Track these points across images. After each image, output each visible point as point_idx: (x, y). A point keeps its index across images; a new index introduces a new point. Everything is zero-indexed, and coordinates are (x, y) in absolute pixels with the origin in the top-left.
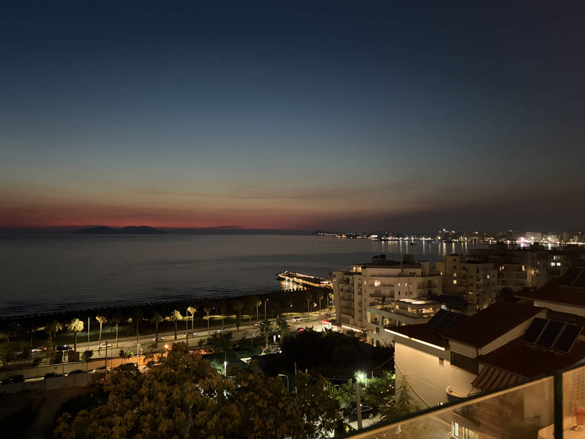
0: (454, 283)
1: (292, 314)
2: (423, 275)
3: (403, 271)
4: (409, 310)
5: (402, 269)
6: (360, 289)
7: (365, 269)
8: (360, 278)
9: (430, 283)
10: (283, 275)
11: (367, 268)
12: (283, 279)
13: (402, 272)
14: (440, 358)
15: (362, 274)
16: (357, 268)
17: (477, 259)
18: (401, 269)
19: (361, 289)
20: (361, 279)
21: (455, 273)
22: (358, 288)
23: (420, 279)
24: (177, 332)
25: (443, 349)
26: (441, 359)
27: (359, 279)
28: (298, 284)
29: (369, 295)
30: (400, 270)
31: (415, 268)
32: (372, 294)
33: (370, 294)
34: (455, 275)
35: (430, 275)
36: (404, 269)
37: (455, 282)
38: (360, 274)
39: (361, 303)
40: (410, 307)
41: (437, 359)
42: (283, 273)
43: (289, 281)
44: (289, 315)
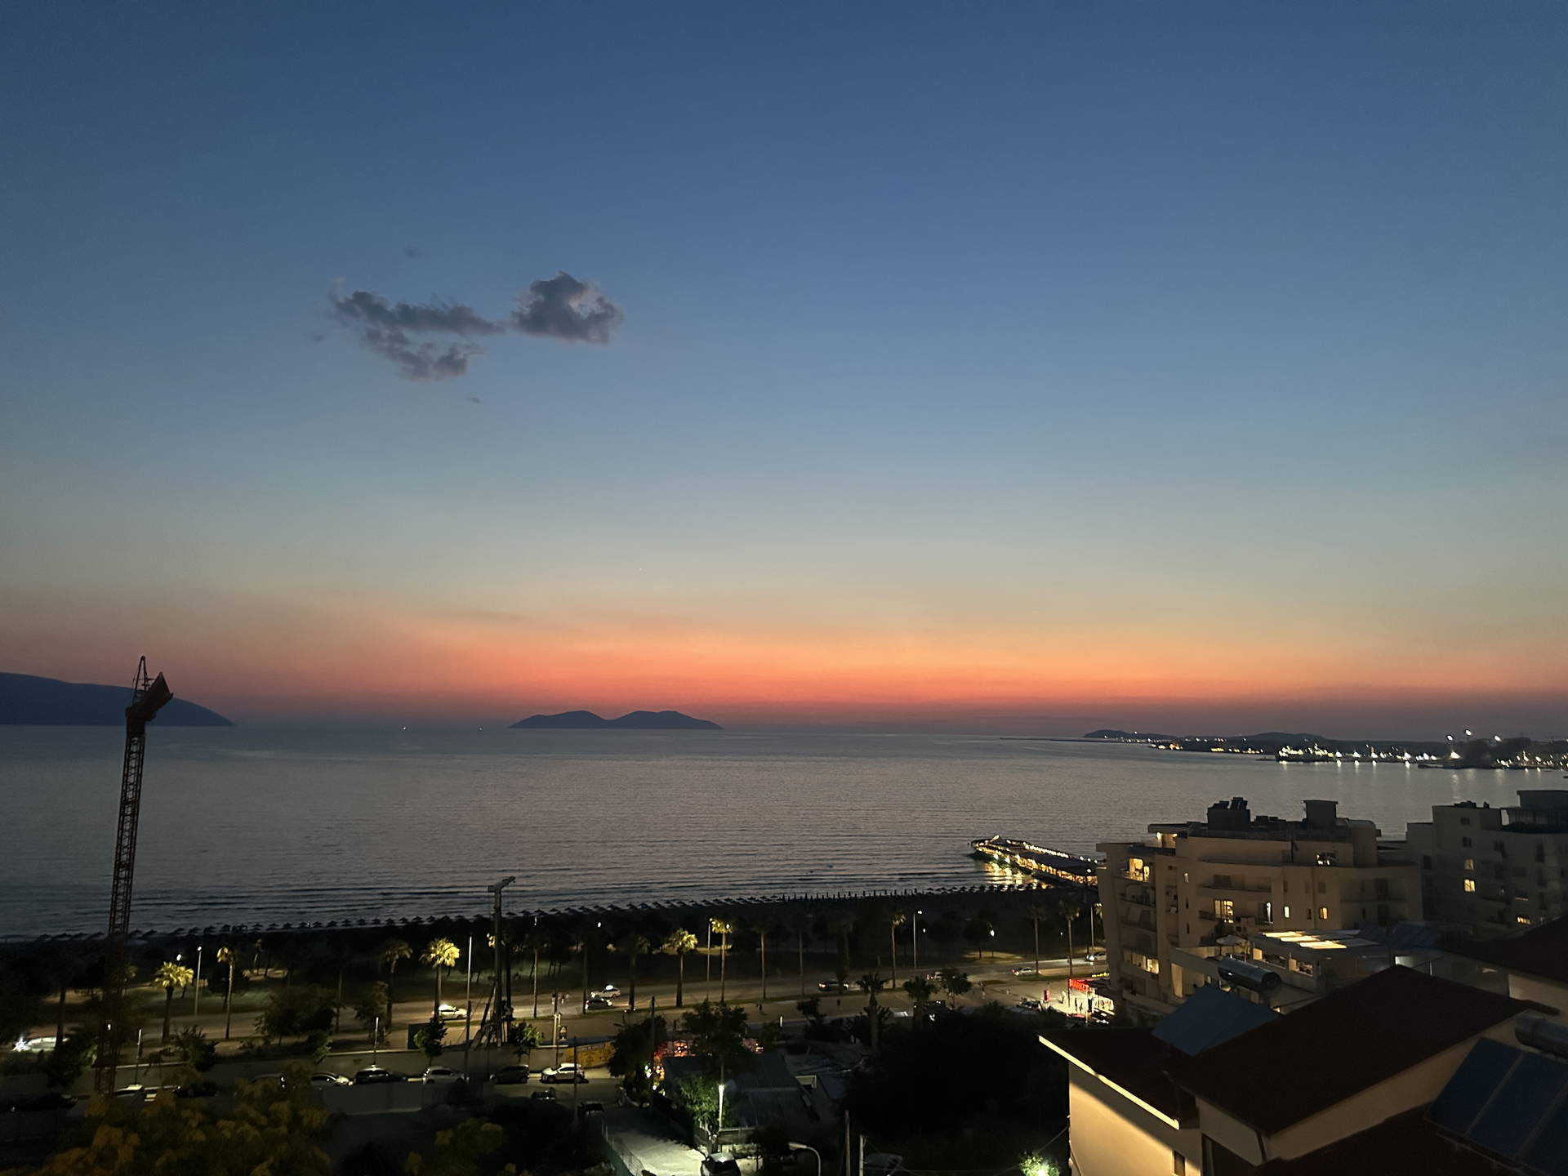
0: (1467, 889)
1: (996, 955)
2: (1358, 864)
3: (1297, 849)
4: (1293, 965)
5: (1293, 844)
6: (1173, 897)
7: (1185, 839)
8: (1173, 865)
9: (1382, 884)
10: (988, 847)
11: (1189, 838)
12: (988, 859)
13: (1294, 850)
14: (1176, 1154)
15: (1176, 852)
16: (1166, 835)
17: (1542, 821)
18: (1290, 843)
19: (1176, 898)
20: (1175, 868)
21: (1469, 858)
22: (1167, 893)
23: (1352, 874)
24: (684, 986)
25: (1175, 1124)
26: (1180, 1158)
27: (1170, 868)
28: (1026, 871)
29: (1198, 914)
30: (1287, 846)
31: (1333, 841)
32: (1205, 913)
33: (1200, 912)
34: (1470, 865)
35: (1381, 863)
36: (1298, 843)
37: (1470, 885)
38: (1172, 852)
39: (1177, 937)
40: (1293, 958)
41: (1168, 1155)
42: (987, 841)
43: (1001, 863)
44: (985, 958)
